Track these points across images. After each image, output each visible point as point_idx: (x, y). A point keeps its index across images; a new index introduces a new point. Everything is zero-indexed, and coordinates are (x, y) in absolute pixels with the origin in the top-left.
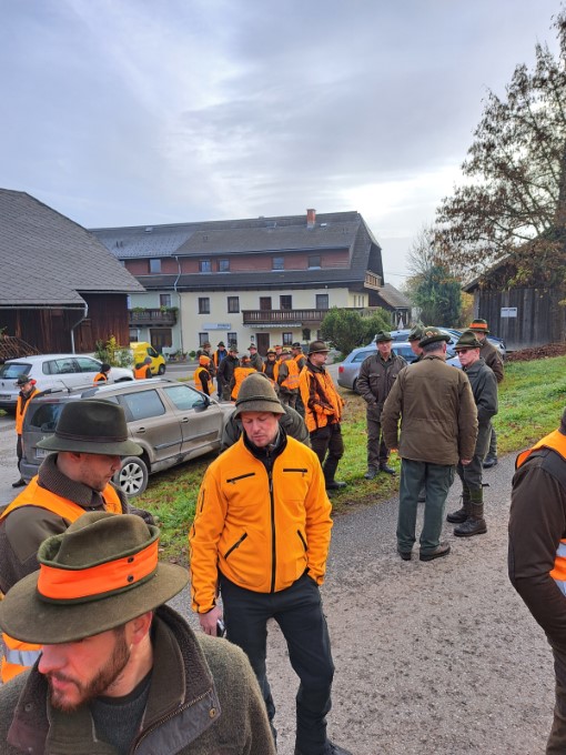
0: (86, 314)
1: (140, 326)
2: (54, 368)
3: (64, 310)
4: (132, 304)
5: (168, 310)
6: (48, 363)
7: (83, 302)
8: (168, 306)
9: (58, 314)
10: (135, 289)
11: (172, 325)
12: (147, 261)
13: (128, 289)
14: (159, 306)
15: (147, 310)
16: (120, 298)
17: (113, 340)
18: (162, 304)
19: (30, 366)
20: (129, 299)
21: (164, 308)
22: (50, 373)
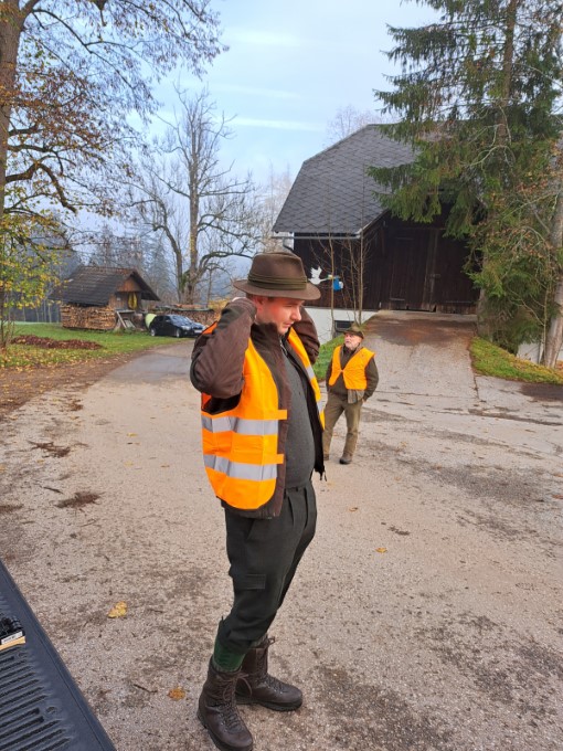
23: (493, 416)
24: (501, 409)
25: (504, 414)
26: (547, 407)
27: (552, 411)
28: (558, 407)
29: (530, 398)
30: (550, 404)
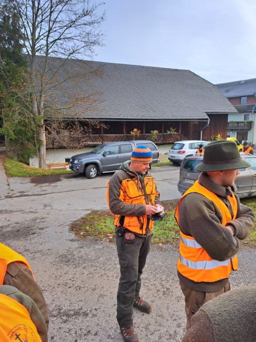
0: (208, 123)
1: (232, 130)
2: (193, 147)
3: (199, 122)
4: (230, 119)
5: (247, 122)
6: (191, 144)
7: (208, 118)
8: (248, 121)
9: (197, 123)
10: (233, 111)
11: (248, 130)
12: (240, 98)
13: (229, 111)
14: (243, 120)
15: (237, 122)
16: (225, 116)
17: (219, 136)
18: (244, 119)
19: (184, 145)
20: (229, 117)
21: (246, 121)
22: (191, 148)
23: (17, 197)
24: (21, 192)
25: (22, 194)
26: (42, 187)
27: (43, 188)
28: (46, 186)
29: (34, 184)
30: (43, 185)
